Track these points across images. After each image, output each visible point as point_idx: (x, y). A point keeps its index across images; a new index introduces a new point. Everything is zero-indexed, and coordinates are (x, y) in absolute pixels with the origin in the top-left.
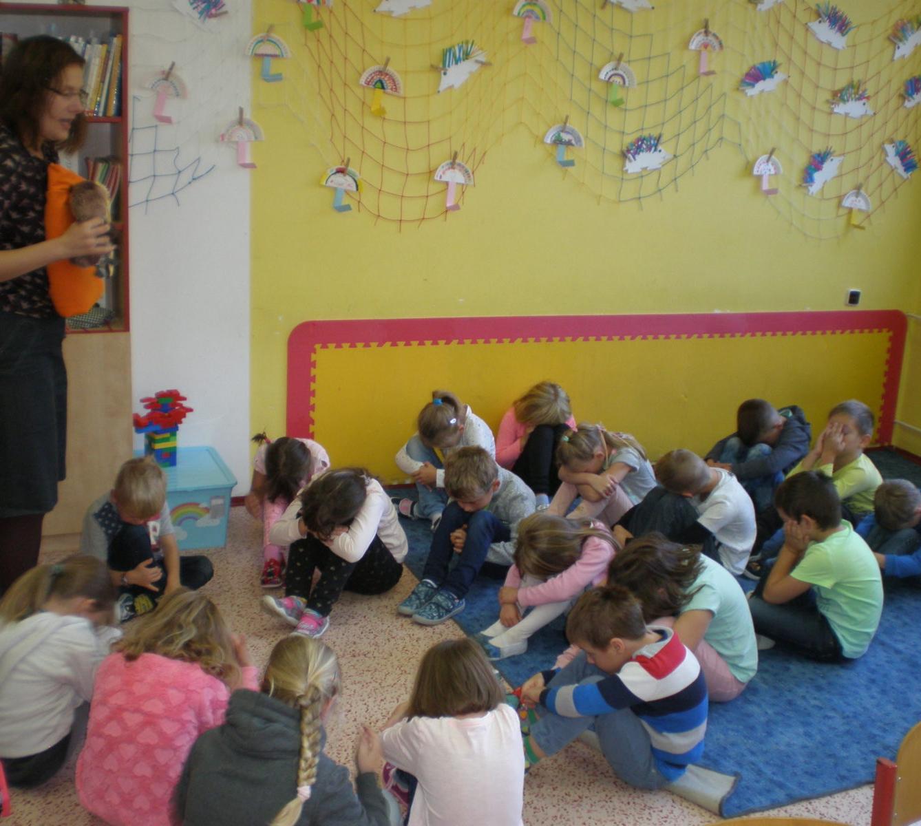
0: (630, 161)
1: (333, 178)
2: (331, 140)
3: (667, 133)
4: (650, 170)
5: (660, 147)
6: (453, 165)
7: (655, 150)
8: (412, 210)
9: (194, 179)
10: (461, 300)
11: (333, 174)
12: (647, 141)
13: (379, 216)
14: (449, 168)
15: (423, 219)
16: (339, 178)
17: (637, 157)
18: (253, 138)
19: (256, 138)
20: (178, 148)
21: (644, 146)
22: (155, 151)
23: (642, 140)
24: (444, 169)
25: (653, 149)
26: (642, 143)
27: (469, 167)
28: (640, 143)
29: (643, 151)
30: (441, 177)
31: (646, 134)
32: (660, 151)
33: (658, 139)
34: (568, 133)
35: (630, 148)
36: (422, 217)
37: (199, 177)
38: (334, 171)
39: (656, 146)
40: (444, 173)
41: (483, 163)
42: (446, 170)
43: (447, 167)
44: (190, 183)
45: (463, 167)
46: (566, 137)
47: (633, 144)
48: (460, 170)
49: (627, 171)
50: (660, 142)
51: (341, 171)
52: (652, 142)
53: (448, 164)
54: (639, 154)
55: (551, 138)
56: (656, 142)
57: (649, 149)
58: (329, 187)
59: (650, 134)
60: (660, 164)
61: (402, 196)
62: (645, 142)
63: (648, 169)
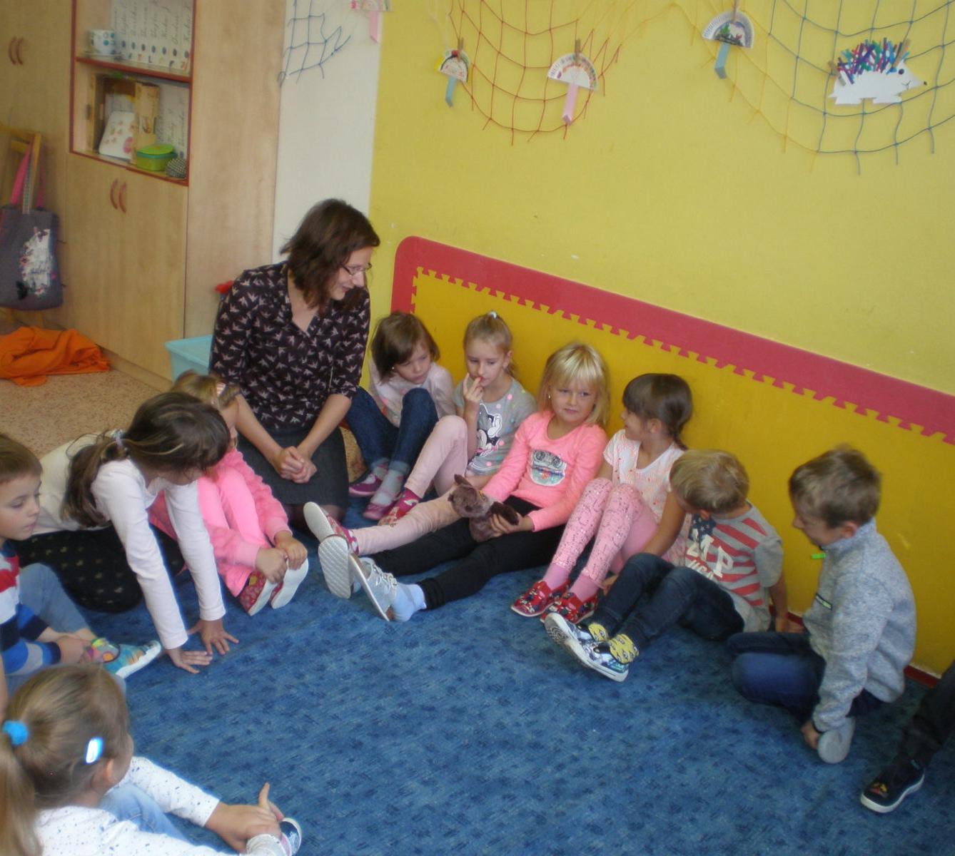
0: (843, 84)
1: (449, 62)
2: (450, 14)
3: (920, 39)
4: (879, 104)
5: (900, 66)
6: (577, 60)
7: (892, 70)
8: (527, 116)
9: (336, 50)
10: (574, 257)
11: (449, 58)
12: (878, 53)
13: (491, 119)
14: (572, 65)
15: (538, 131)
16: (453, 64)
17: (855, 76)
18: (384, 9)
19: (387, 8)
20: (324, 14)
21: (872, 60)
22: (310, 16)
23: (871, 48)
24: (567, 63)
25: (888, 66)
26: (869, 52)
27: (597, 68)
28: (864, 53)
29: (868, 69)
30: (560, 75)
31: (877, 38)
32: (901, 72)
33: (900, 48)
34: (739, 24)
35: (844, 60)
36: (537, 129)
37: (339, 48)
38: (450, 55)
39: (893, 61)
40: (565, 70)
41: (616, 61)
42: (568, 66)
43: (570, 62)
44: (332, 54)
45: (589, 64)
46: (734, 31)
47: (849, 55)
48: (586, 69)
49: (834, 99)
50: (902, 55)
51: (455, 55)
52: (888, 54)
53: (570, 58)
54: (860, 73)
55: (715, 33)
56: (895, 54)
57: (881, 65)
58: (445, 75)
59: (885, 39)
60: (900, 95)
61: (517, 96)
62: (874, 52)
63: (875, 101)
